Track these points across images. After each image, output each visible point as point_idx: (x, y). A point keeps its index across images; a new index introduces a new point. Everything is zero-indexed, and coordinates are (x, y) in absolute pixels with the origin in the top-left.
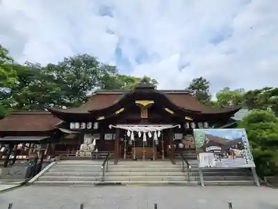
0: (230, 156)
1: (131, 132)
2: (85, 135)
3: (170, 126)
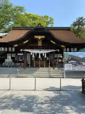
0: (80, 66)
1: (32, 53)
2: (8, 54)
3: (54, 51)
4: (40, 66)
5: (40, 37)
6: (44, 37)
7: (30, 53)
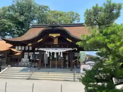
3: (71, 49)
4: (56, 66)
5: (54, 35)
6: (59, 35)
7: (45, 52)
